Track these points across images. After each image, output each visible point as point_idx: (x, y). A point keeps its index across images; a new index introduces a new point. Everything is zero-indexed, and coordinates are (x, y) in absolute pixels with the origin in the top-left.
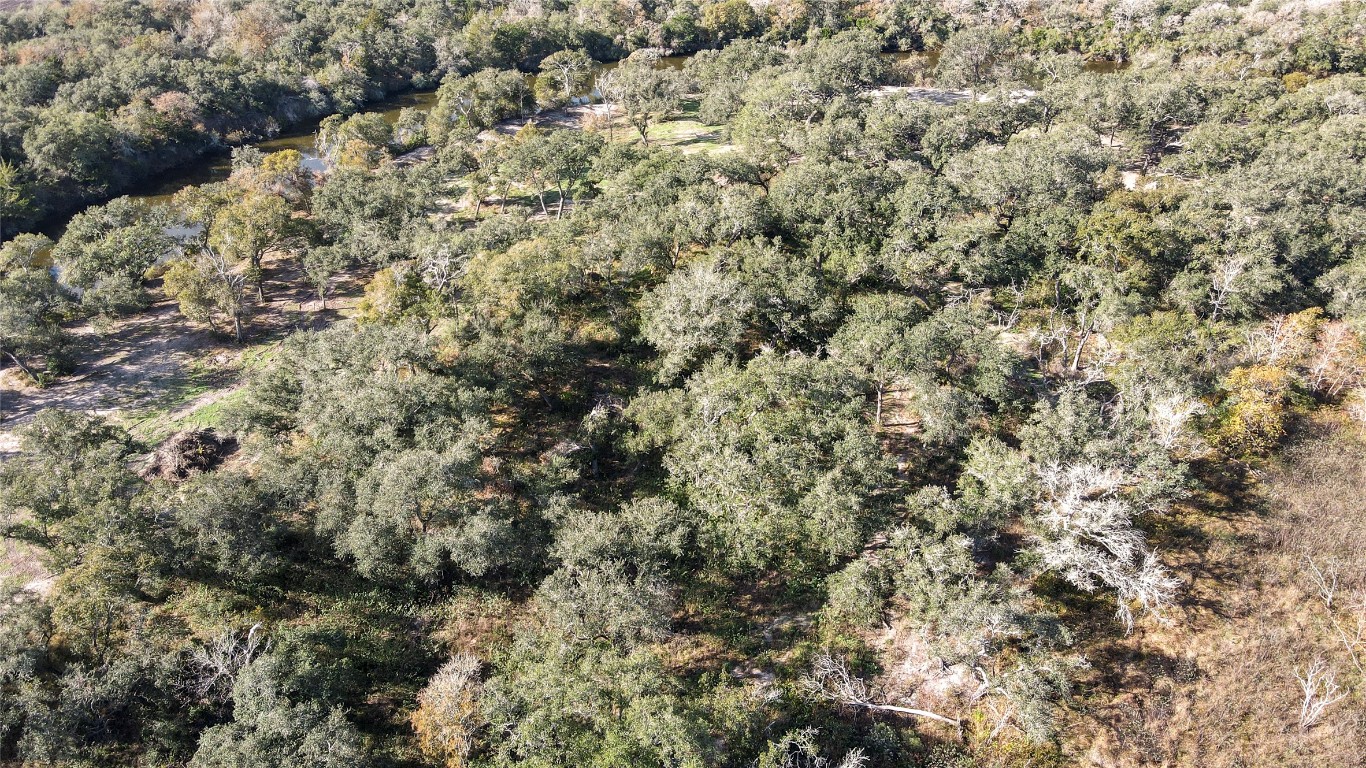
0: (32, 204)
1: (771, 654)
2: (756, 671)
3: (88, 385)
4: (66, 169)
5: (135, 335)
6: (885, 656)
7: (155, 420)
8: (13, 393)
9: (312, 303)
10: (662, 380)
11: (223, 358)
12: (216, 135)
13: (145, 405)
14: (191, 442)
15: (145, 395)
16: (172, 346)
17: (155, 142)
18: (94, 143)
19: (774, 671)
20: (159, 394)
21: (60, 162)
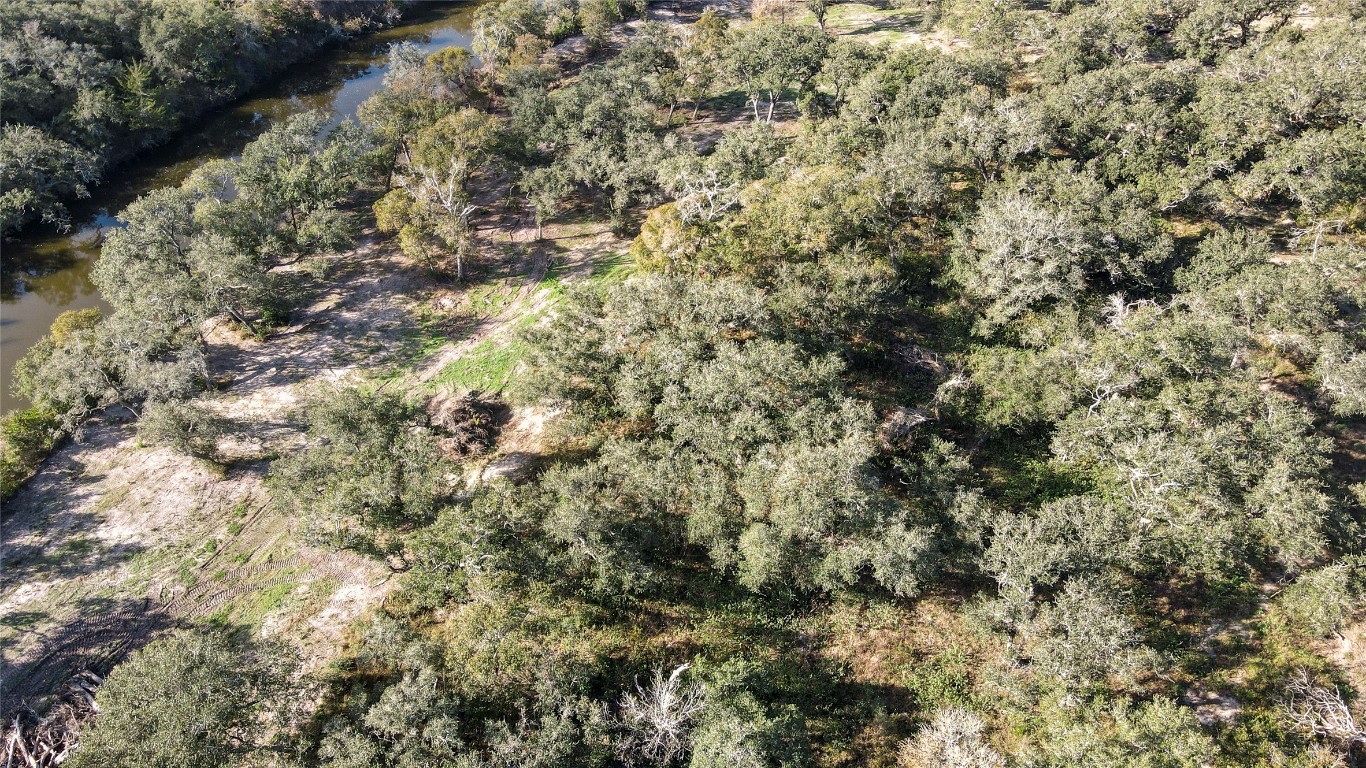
0: (168, 112)
1: (1224, 675)
2: (1213, 695)
3: (311, 337)
4: (189, 67)
5: (339, 273)
6: (1350, 673)
7: (401, 380)
8: (229, 346)
9: (522, 232)
10: (985, 332)
11: (448, 303)
12: (334, 22)
13: (384, 361)
14: (463, 410)
15: (379, 349)
16: (385, 288)
17: (275, 33)
18: (217, 36)
19: (1234, 696)
20: (394, 347)
21: (183, 60)
